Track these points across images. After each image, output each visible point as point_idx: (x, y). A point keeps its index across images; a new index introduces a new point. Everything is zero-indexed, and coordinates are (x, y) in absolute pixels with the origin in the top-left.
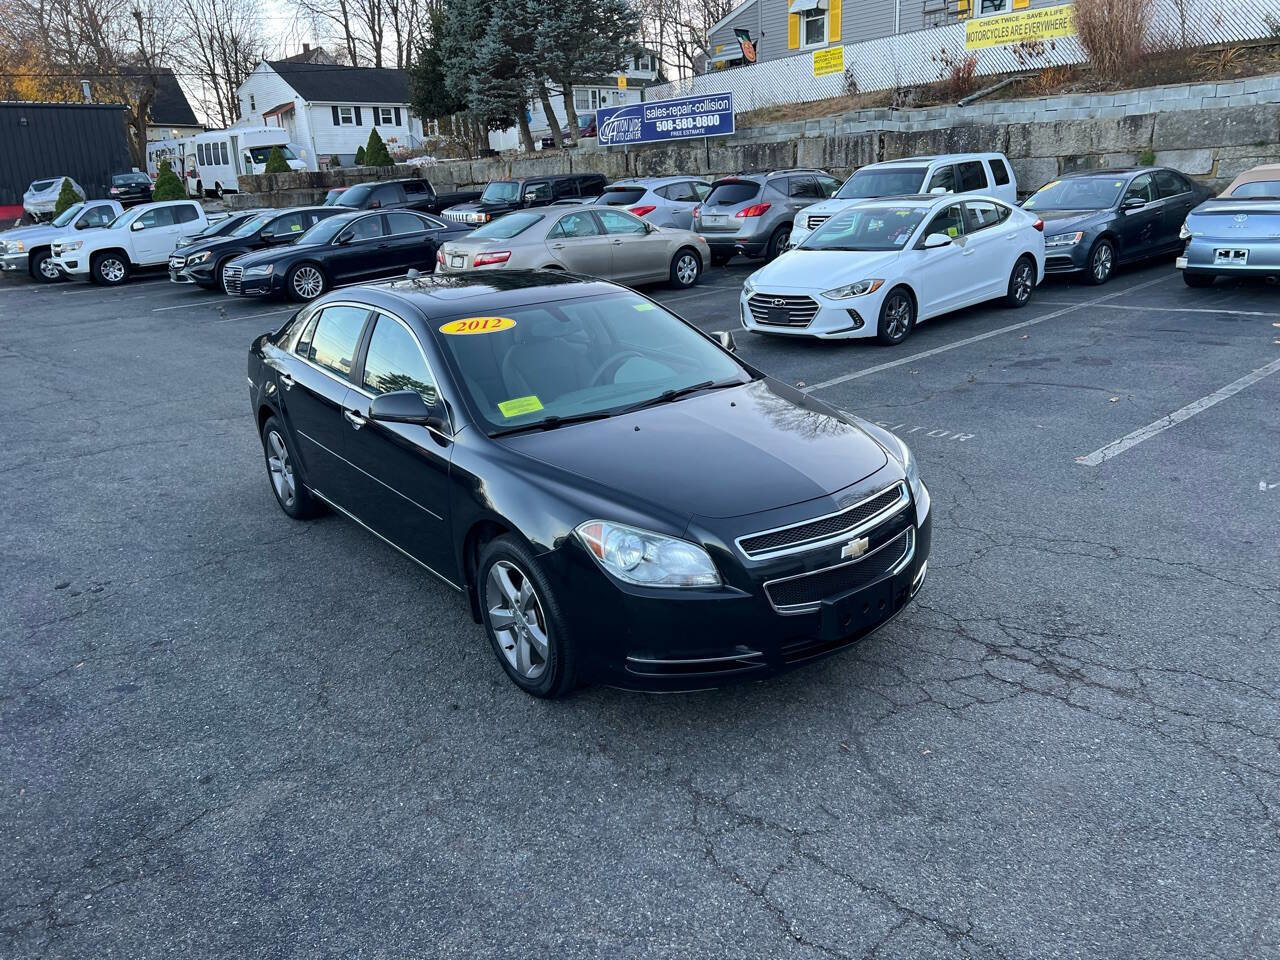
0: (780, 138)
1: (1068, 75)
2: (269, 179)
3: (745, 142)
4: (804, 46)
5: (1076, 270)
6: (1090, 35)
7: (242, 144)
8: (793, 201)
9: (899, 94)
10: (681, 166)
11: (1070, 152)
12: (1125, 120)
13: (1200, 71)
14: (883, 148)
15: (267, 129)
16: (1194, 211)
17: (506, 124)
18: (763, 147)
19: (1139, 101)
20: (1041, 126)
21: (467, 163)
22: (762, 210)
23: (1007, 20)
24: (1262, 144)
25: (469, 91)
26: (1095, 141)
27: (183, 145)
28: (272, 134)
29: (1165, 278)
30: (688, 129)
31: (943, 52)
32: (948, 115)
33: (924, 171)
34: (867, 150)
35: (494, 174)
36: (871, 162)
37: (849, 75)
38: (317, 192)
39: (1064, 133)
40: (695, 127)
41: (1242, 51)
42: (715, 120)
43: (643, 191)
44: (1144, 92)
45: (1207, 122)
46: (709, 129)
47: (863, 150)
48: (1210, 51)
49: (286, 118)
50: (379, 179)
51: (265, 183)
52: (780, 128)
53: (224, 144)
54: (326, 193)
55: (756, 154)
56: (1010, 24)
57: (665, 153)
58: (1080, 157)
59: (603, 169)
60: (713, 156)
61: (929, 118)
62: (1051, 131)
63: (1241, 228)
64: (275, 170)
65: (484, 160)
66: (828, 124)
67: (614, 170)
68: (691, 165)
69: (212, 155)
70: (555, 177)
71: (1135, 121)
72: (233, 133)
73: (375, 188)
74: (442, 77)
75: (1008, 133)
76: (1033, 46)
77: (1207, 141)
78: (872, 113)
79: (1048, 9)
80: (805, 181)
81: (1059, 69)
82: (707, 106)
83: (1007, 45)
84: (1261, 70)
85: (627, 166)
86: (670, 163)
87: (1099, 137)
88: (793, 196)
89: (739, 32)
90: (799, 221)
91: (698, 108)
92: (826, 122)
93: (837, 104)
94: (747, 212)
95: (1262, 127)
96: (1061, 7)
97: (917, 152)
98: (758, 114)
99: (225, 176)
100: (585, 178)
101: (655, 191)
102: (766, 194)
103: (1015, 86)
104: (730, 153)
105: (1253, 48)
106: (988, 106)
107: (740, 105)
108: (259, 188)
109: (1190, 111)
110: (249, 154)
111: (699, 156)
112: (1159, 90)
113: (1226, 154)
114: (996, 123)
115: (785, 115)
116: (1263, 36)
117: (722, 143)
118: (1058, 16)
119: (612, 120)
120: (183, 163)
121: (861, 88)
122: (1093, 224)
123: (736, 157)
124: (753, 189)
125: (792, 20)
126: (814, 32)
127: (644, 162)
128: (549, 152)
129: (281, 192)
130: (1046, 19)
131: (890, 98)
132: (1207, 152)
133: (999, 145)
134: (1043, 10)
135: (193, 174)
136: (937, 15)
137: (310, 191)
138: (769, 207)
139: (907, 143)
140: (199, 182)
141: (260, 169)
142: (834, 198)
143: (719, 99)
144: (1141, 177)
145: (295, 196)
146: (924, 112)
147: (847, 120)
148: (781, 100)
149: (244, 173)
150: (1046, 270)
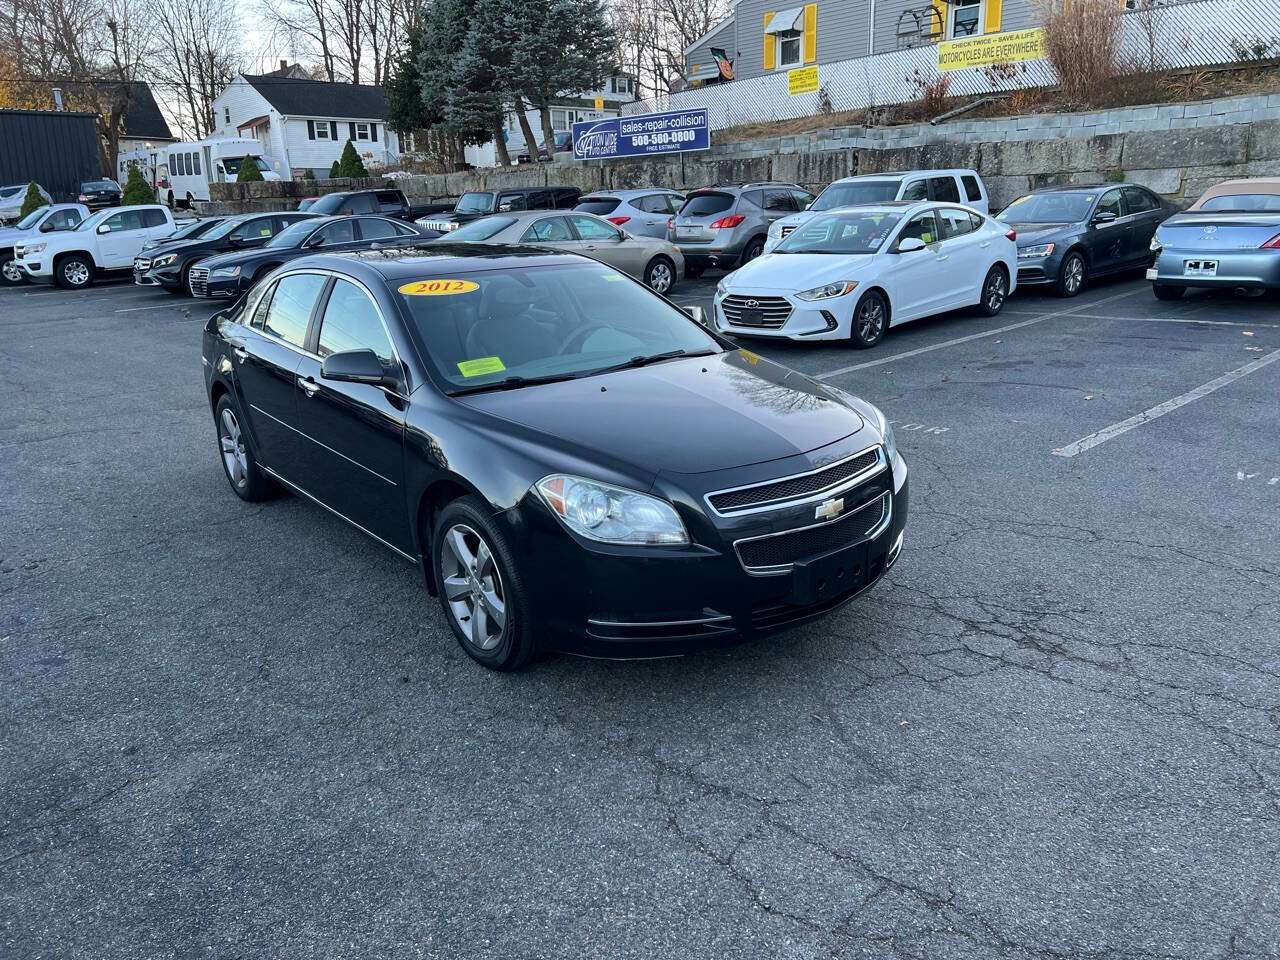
0: (755, 154)
1: (1039, 96)
2: (241, 188)
3: (720, 158)
4: (779, 66)
5: (1048, 281)
6: (1060, 55)
7: (214, 154)
8: (767, 213)
9: (873, 113)
10: (656, 182)
11: (1040, 171)
12: (1095, 139)
13: (1167, 94)
14: (857, 165)
15: (241, 140)
16: (1164, 223)
17: (482, 138)
18: (737, 163)
19: (1109, 122)
20: (1012, 144)
21: (442, 176)
22: (736, 222)
23: (979, 42)
24: (1229, 164)
25: (446, 104)
26: (1065, 159)
27: (155, 155)
28: (247, 145)
29: (1136, 292)
30: (664, 144)
31: (917, 73)
32: (921, 134)
33: (897, 185)
34: (841, 166)
35: (469, 186)
36: (845, 176)
37: (823, 94)
38: (289, 202)
39: (1034, 153)
40: (670, 142)
41: (1209, 75)
42: (691, 136)
43: (618, 202)
44: (1114, 113)
45: (1175, 142)
46: (685, 144)
47: (837, 167)
48: (1177, 75)
49: (261, 131)
50: (352, 189)
51: (236, 191)
52: (755, 145)
53: (196, 155)
54: (299, 202)
55: (731, 169)
56: (982, 47)
57: (640, 168)
58: (1050, 175)
59: (578, 183)
60: (688, 171)
61: (903, 136)
62: (1022, 150)
63: (1210, 239)
64: (248, 179)
65: (460, 173)
66: (803, 142)
67: (589, 184)
68: (666, 180)
69: (184, 165)
70: (530, 189)
71: (1105, 141)
72: (207, 143)
73: (348, 198)
74: (418, 90)
75: (980, 151)
76: (1004, 68)
77: (1175, 161)
78: (846, 130)
79: (1020, 33)
80: (780, 195)
81: (1029, 91)
82: (682, 121)
83: (979, 67)
84: (1228, 93)
85: (603, 179)
86: (646, 177)
87: (1069, 156)
88: (767, 209)
89: (716, 51)
90: (773, 232)
91: (674, 123)
92: (800, 139)
93: (811, 122)
94: (721, 223)
95: (1229, 148)
96: (1032, 30)
97: (890, 169)
98: (733, 131)
99: (196, 186)
100: (560, 191)
101: (629, 202)
102: (740, 206)
103: (986, 107)
104: (704, 169)
105: (1220, 72)
106: (960, 125)
107: (716, 122)
108: (230, 196)
109: (1158, 132)
110: (222, 165)
111: (674, 172)
112: (1128, 111)
113: (1194, 174)
114: (968, 142)
115: (760, 133)
116: (1230, 61)
117: (698, 158)
118: (1029, 39)
119: (588, 134)
120: (155, 174)
121: (835, 108)
122: (1064, 237)
123: (711, 172)
124: (727, 201)
125: (767, 41)
126: (790, 54)
127: (619, 177)
128: (525, 166)
129: (253, 200)
130: (1017, 41)
131: (864, 117)
132: (1176, 171)
133: (971, 163)
134: (1015, 33)
135: (165, 184)
136: (911, 38)
137: (282, 200)
138: (743, 219)
139: (881, 159)
140: (170, 193)
141: (233, 178)
142: (809, 210)
143: (695, 115)
144: (1111, 193)
145: (267, 205)
146: (898, 129)
147: (822, 138)
148: (756, 118)
149: (215, 181)
150: (1018, 281)
